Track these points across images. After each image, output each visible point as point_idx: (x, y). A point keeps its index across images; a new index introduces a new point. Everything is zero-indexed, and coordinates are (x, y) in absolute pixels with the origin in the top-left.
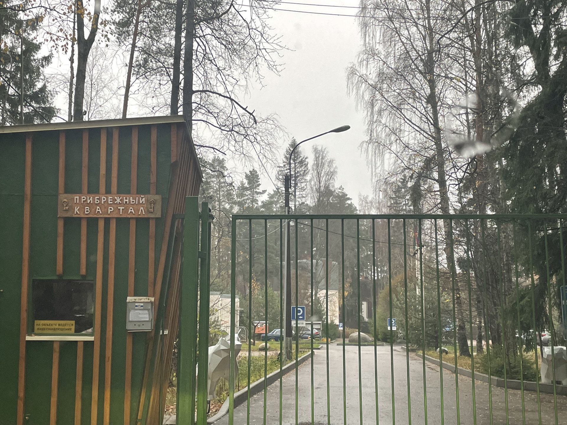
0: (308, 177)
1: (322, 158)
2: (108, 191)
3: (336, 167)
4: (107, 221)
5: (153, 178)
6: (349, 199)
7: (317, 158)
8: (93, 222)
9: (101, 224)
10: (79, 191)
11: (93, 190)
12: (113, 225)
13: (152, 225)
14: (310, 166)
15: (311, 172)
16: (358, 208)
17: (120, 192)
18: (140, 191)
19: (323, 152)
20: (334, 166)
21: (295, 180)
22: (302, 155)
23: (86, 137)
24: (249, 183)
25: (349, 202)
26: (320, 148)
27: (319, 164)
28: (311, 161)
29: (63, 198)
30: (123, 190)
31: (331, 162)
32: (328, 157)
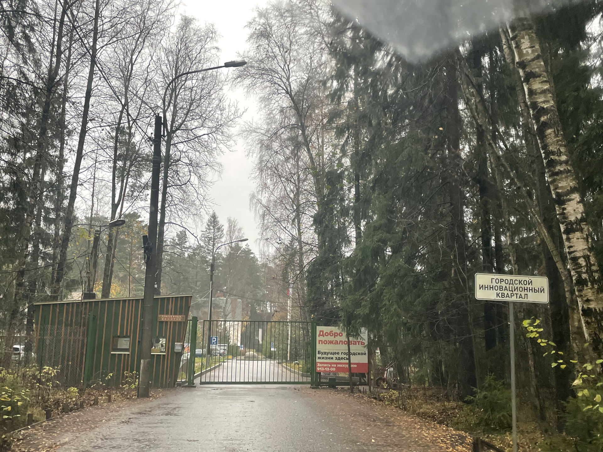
0: (223, 240)
1: (234, 227)
2: (171, 314)
3: (243, 233)
4: (171, 322)
5: (183, 311)
6: (252, 253)
7: (230, 227)
8: (167, 322)
9: (169, 323)
10: (163, 314)
11: (167, 314)
12: (172, 323)
13: (182, 324)
14: (225, 232)
15: (225, 236)
16: (259, 259)
17: (174, 314)
18: (180, 314)
19: (235, 222)
20: (242, 232)
21: (214, 242)
22: (220, 224)
23: (166, 300)
24: (179, 240)
25: (252, 255)
26: (232, 220)
27: (231, 231)
28: (226, 228)
29: (159, 316)
30: (175, 314)
31: (240, 229)
32: (238, 227)
